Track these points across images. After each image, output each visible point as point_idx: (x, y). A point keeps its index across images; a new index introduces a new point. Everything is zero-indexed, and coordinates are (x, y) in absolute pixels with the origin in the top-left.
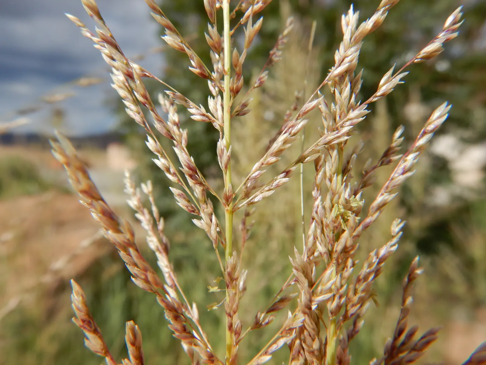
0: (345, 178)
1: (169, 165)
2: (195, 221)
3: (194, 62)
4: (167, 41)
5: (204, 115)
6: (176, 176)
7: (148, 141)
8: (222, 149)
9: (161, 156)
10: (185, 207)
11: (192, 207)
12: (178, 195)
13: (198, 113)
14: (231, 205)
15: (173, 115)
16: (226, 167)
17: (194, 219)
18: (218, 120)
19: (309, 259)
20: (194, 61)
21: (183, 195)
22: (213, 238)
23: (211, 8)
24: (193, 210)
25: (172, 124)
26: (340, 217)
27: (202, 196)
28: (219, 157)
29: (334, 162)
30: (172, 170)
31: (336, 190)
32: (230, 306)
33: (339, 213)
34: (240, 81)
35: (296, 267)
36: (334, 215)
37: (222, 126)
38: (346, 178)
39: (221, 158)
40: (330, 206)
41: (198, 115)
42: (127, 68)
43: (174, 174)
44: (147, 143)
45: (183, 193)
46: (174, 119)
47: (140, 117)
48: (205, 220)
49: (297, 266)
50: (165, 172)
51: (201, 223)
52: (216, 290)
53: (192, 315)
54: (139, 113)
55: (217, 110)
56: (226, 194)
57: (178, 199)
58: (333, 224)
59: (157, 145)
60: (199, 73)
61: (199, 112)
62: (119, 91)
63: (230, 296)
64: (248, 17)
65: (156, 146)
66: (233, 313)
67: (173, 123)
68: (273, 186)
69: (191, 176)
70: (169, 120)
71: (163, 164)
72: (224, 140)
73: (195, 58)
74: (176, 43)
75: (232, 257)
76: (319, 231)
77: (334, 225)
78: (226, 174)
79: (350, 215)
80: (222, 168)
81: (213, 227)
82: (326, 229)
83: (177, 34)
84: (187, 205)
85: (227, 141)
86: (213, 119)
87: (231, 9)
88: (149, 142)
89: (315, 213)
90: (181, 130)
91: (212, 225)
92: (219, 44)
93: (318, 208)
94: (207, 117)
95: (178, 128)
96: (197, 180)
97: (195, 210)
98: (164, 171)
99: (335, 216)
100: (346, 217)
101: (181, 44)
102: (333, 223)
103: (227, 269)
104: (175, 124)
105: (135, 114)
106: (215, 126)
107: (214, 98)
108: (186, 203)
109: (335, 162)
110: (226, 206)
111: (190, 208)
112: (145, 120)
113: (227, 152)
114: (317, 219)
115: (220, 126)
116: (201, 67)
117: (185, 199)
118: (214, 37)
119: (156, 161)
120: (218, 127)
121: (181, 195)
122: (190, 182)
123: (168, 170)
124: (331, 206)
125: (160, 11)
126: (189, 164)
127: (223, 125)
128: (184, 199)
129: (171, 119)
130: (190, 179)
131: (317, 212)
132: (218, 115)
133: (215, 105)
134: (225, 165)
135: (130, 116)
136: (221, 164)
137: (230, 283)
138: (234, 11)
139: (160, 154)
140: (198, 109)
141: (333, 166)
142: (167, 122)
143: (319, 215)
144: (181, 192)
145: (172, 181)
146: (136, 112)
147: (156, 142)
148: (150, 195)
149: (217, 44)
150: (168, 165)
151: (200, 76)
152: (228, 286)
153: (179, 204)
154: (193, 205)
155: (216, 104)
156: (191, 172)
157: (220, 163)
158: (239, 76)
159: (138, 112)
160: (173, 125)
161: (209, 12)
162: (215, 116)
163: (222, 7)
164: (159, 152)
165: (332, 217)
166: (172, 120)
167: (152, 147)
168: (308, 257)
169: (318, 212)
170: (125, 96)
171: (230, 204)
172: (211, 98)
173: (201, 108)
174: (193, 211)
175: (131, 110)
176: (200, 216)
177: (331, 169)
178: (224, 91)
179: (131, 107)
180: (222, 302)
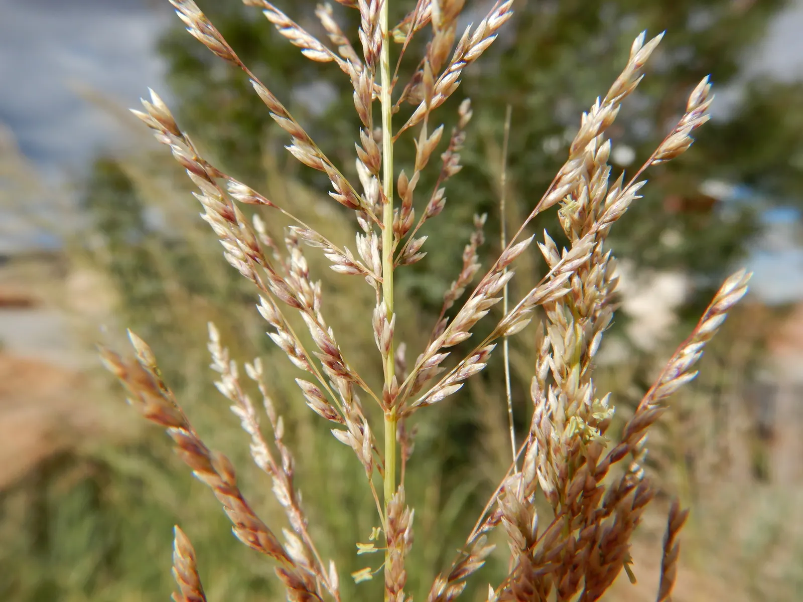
0: (585, 369)
1: (294, 342)
2: (336, 433)
3: (337, 185)
4: (295, 154)
5: (351, 265)
6: (305, 359)
7: (260, 305)
8: (380, 320)
9: (281, 328)
10: (320, 411)
11: (332, 411)
12: (310, 391)
13: (343, 262)
14: (394, 409)
15: (299, 260)
16: (387, 348)
17: (335, 429)
18: (373, 271)
19: (527, 501)
20: (336, 182)
21: (317, 391)
22: (366, 462)
23: (364, 107)
24: (332, 415)
25: (298, 275)
26: (579, 437)
27: (348, 391)
28: (376, 333)
29: (568, 346)
30: (300, 350)
31: (574, 393)
32: (394, 575)
33: (577, 431)
34: (410, 216)
35: (508, 515)
36: (569, 435)
37: (380, 281)
38: (586, 371)
39: (379, 334)
40: (563, 420)
41: (342, 265)
42: (224, 206)
43: (302, 357)
44: (259, 308)
45: (318, 389)
46: (300, 265)
47: (248, 267)
48: (352, 432)
49: (510, 515)
50: (287, 353)
51: (347, 436)
52: (371, 549)
53: (328, 582)
54: (246, 261)
55: (371, 257)
56: (388, 392)
57: (309, 397)
58: (567, 448)
59: (275, 311)
60: (344, 202)
61: (344, 259)
62: (215, 227)
63: (394, 559)
64: (423, 116)
65: (274, 313)
66: (398, 588)
67: (298, 273)
68: (461, 376)
69: (331, 365)
70: (293, 269)
71: (285, 341)
72: (383, 304)
73: (339, 180)
74: (307, 157)
75: (396, 494)
76: (542, 456)
77: (569, 450)
78: (387, 359)
79: (594, 433)
80: (379, 349)
81: (366, 444)
82: (555, 455)
83: (311, 144)
84: (324, 408)
85: (387, 306)
86: (366, 270)
87: (393, 102)
88: (262, 306)
89: (536, 427)
90: (311, 284)
91: (364, 441)
92: (376, 159)
93: (541, 417)
94: (357, 269)
95: (308, 282)
96: (340, 370)
97: (336, 415)
98: (285, 352)
99: (571, 435)
100: (587, 437)
101: (317, 159)
102: (567, 446)
103: (389, 514)
104: (302, 274)
105: (240, 263)
106: (369, 281)
107: (365, 236)
108: (322, 404)
109: (571, 345)
110: (386, 410)
111: (329, 413)
112: (255, 272)
113: (389, 323)
114: (540, 437)
115: (377, 281)
116: (348, 193)
117: (320, 397)
118: (368, 149)
119: (273, 336)
120: (373, 284)
121: (315, 391)
122: (329, 371)
123: (292, 350)
124: (565, 419)
125: (283, 110)
126: (327, 346)
127: (382, 281)
128: (318, 397)
129: (296, 267)
130: (329, 368)
131: (539, 425)
132: (373, 265)
133: (367, 247)
134: (385, 345)
135: (233, 265)
136: (379, 342)
137: (393, 537)
138: (398, 103)
139: (280, 326)
140: (340, 254)
141: (567, 352)
142: (290, 271)
143: (543, 431)
144: (314, 387)
145: (300, 367)
146: (242, 259)
147: (273, 307)
148: (260, 382)
149: (374, 158)
150: (292, 343)
151: (347, 206)
152: (389, 542)
153: (311, 405)
154: (333, 407)
155: (369, 246)
156: (330, 358)
157: (377, 342)
158: (407, 208)
159: (245, 259)
160: (300, 277)
161: (361, 112)
162: (370, 266)
163: (379, 98)
164: (278, 322)
165: (566, 436)
166: (297, 269)
167: (266, 313)
168: (526, 498)
169: (542, 425)
170: (224, 234)
171: (392, 407)
172: (360, 236)
173: (345, 252)
174: (334, 417)
175: (233, 255)
176: (345, 424)
177: (562, 356)
178: (384, 227)
179: (233, 251)
180: (380, 568)
